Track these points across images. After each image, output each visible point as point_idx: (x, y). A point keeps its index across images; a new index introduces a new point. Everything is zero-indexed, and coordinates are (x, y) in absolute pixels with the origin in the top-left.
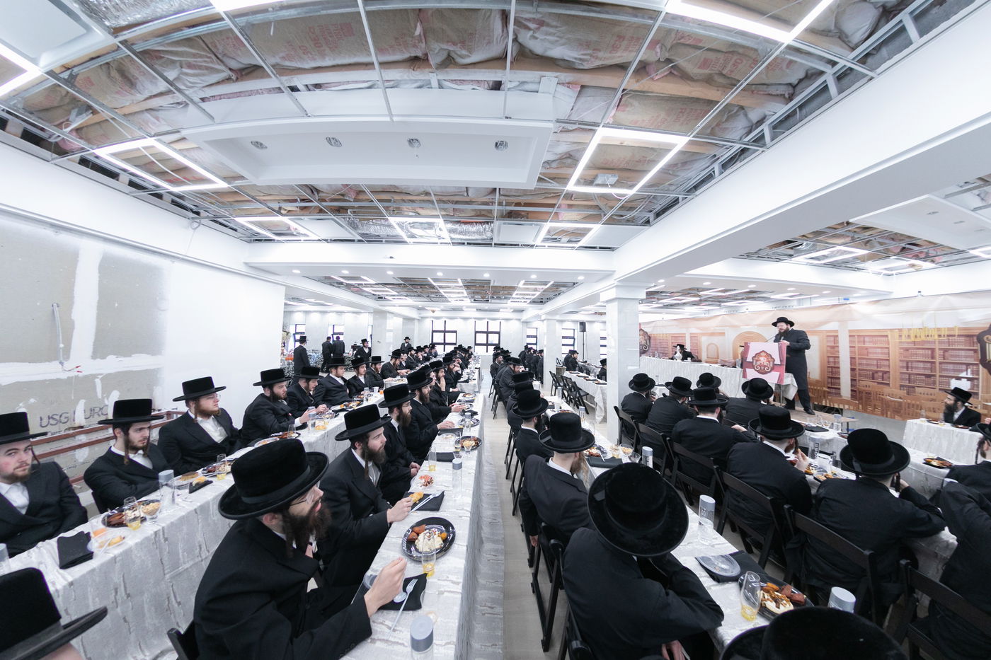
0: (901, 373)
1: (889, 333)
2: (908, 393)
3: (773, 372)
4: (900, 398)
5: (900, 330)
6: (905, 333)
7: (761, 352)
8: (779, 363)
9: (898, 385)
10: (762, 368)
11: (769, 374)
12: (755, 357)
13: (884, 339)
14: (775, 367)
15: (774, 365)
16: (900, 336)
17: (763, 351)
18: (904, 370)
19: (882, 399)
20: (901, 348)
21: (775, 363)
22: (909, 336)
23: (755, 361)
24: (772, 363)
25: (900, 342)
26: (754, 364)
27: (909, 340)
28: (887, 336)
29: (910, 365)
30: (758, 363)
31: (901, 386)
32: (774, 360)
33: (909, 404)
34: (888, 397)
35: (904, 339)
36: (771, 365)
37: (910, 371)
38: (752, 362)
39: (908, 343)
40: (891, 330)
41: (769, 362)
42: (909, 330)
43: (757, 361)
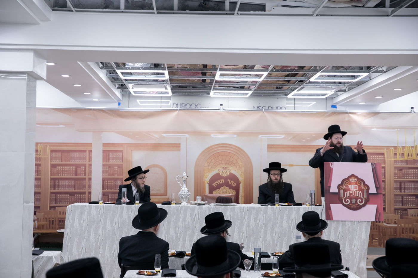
0: (396, 195)
1: (385, 151)
2: (402, 217)
3: (368, 206)
4: (395, 223)
5: (395, 148)
6: (399, 151)
7: (350, 177)
8: (376, 192)
9: (393, 209)
10: (354, 201)
11: (363, 209)
12: (342, 184)
13: (380, 157)
14: (371, 198)
15: (369, 194)
16: (395, 154)
17: (353, 175)
18: (398, 192)
19: (379, 226)
20: (396, 168)
21: (370, 192)
22: (403, 154)
23: (342, 192)
24: (365, 192)
25: (395, 161)
26: (342, 195)
27: (402, 159)
28: (383, 154)
29: (402, 186)
30: (347, 194)
31: (396, 209)
32: (368, 188)
33: (403, 228)
34: (384, 224)
35: (398, 158)
36: (365, 196)
37: (403, 193)
38: (338, 194)
39: (402, 162)
40: (388, 147)
41: (362, 191)
42: (403, 148)
43: (345, 191)
